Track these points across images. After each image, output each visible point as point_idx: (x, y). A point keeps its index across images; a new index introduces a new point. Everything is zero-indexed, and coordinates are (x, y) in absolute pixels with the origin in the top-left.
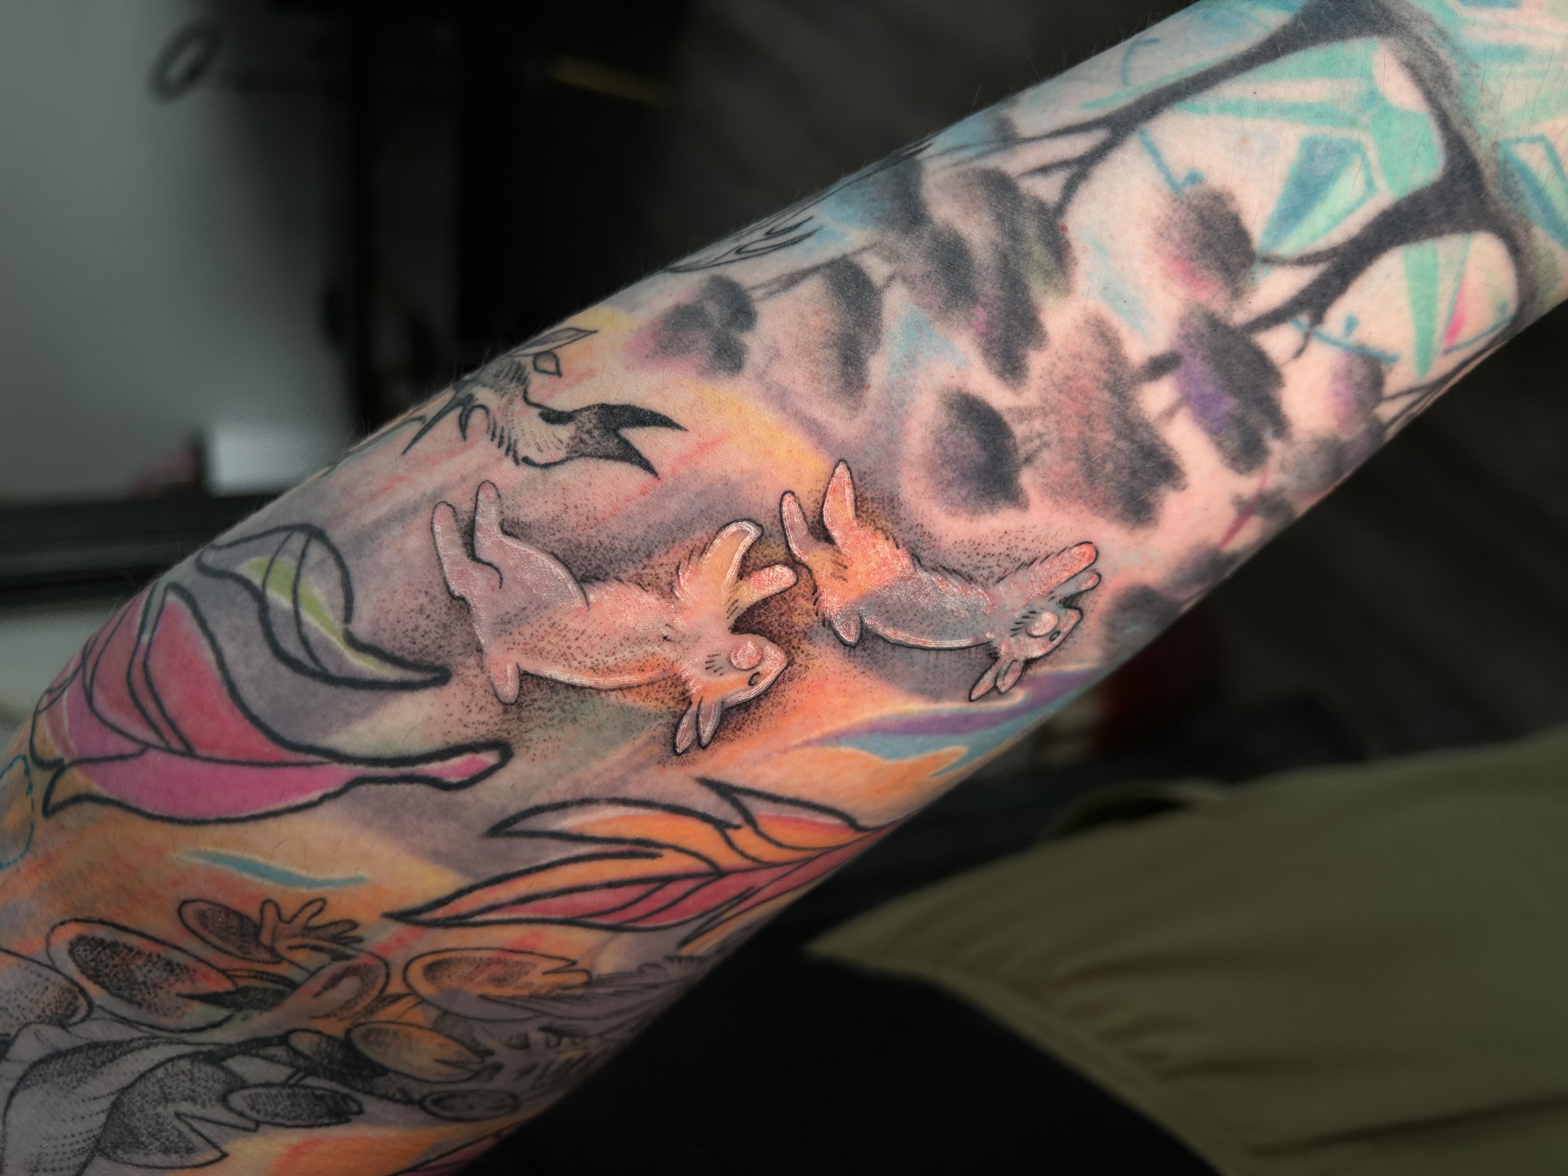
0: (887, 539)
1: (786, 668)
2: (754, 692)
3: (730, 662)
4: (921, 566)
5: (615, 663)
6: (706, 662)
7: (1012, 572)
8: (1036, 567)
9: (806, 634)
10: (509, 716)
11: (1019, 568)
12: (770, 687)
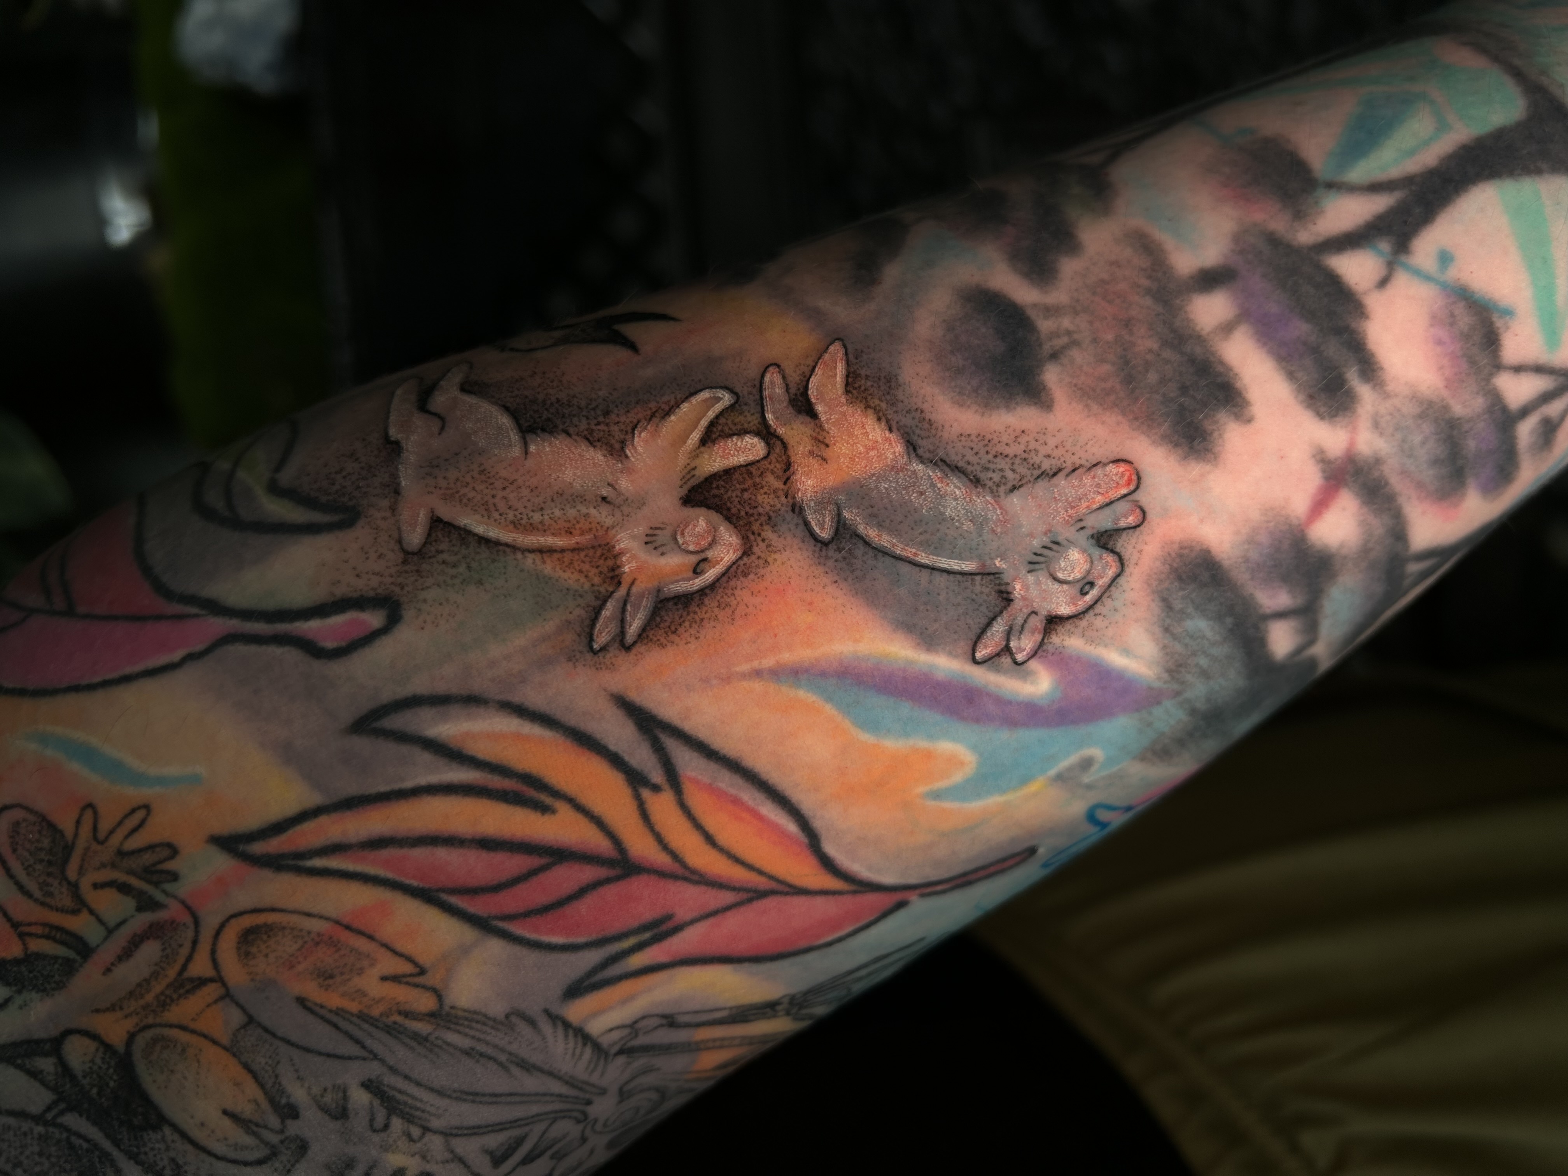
0: (879, 419)
1: (740, 558)
2: (698, 583)
3: (676, 540)
4: (917, 456)
5: (539, 520)
6: (647, 535)
7: (1030, 481)
8: (1061, 481)
9: (770, 518)
10: (407, 568)
11: (1038, 477)
12: (718, 580)
